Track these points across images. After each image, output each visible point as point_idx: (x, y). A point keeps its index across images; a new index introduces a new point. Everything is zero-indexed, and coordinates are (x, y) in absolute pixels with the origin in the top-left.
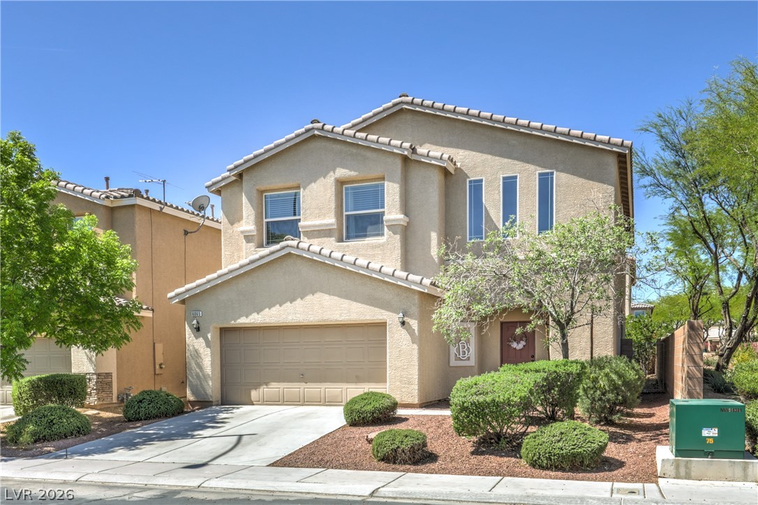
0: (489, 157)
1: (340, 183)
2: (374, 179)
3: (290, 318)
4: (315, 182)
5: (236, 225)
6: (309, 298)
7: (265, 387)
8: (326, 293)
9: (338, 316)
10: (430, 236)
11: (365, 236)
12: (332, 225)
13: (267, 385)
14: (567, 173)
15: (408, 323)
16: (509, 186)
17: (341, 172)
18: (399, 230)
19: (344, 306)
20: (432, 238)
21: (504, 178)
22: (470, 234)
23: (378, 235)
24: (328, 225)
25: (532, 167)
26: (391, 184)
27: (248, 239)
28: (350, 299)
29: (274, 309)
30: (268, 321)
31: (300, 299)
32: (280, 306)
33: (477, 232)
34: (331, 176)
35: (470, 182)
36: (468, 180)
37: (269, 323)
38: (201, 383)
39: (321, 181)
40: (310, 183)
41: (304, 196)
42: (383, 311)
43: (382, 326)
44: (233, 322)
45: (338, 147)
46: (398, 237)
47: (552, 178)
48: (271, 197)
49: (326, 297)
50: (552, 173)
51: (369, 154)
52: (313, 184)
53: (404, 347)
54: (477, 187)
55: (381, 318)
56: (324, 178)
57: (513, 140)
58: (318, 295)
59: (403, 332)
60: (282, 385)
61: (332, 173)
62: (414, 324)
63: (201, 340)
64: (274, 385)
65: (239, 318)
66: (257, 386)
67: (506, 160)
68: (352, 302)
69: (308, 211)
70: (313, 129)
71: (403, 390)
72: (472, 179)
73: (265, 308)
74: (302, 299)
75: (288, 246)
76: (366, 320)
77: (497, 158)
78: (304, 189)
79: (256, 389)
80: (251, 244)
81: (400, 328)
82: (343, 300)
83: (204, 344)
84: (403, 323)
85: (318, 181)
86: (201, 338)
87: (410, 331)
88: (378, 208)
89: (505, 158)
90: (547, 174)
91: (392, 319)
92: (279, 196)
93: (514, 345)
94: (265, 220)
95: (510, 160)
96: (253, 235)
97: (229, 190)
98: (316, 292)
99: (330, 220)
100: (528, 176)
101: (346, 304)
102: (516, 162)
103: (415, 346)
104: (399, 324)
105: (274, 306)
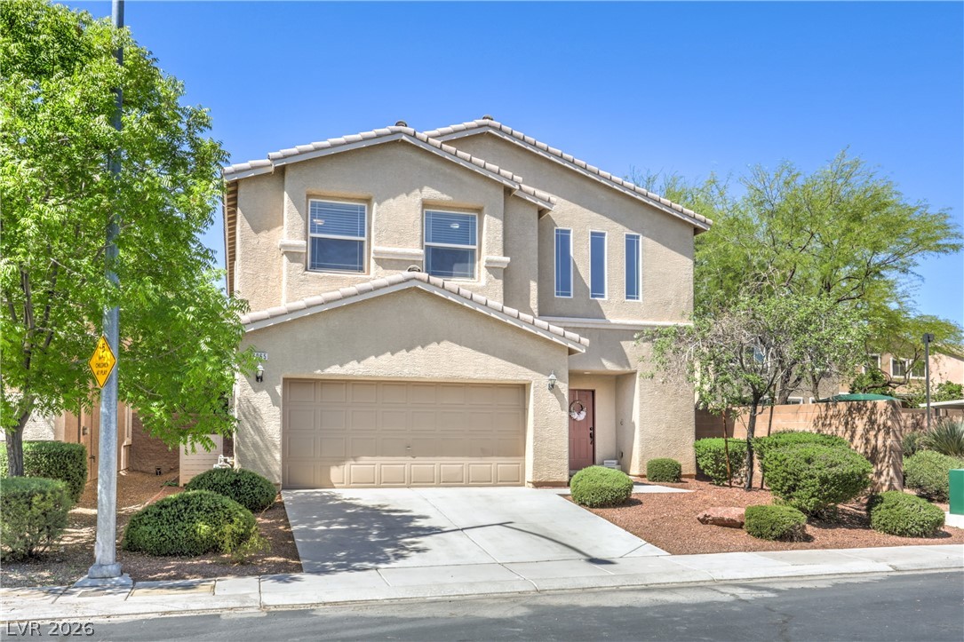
0: (578, 207)
1: (425, 204)
2: (468, 209)
3: (406, 370)
4: (394, 198)
5: (263, 234)
6: (434, 346)
7: (353, 462)
8: (456, 343)
9: (472, 373)
10: (529, 286)
11: (451, 275)
12: (418, 255)
13: (356, 460)
14: (653, 239)
15: (557, 386)
16: (597, 241)
17: (429, 193)
18: (502, 274)
19: (479, 360)
20: (531, 288)
21: (593, 234)
22: (557, 289)
23: (466, 276)
24: (412, 255)
25: (620, 227)
26: (492, 218)
27: (292, 255)
28: (487, 353)
29: (382, 357)
30: (373, 373)
31: (420, 347)
32: (393, 354)
33: (564, 287)
34: (416, 195)
35: (557, 231)
36: (555, 228)
37: (374, 376)
38: (261, 458)
39: (403, 198)
40: (387, 198)
41: (378, 214)
42: (528, 370)
43: (523, 388)
44: (319, 371)
45: (427, 161)
46: (500, 282)
47: (638, 242)
48: (321, 205)
49: (456, 348)
50: (638, 237)
51: (466, 178)
52: (391, 200)
53: (551, 414)
54: (564, 238)
55: (524, 378)
56: (407, 195)
57: (603, 196)
58: (445, 344)
59: (552, 396)
60: (380, 460)
61: (417, 191)
62: (564, 387)
63: (264, 395)
64: (365, 460)
65: (329, 366)
66: (339, 461)
67: (595, 215)
68: (489, 357)
69: (384, 234)
70: (400, 132)
71: (551, 465)
72: (560, 228)
73: (370, 355)
74: (423, 347)
75: (415, 278)
76: (507, 380)
77: (586, 210)
78: (379, 204)
79: (338, 466)
80: (297, 265)
81: (548, 392)
82: (478, 353)
83: (270, 401)
84: (552, 387)
85: (398, 198)
86: (265, 392)
87: (560, 396)
88: (468, 244)
89: (594, 211)
90: (633, 237)
91: (538, 382)
92: (331, 206)
93: (575, 415)
94: (310, 235)
95: (599, 215)
96: (302, 253)
97: (253, 184)
98: (442, 340)
99: (416, 250)
100: (615, 236)
101: (482, 358)
102: (605, 218)
103: (565, 413)
104: (547, 387)
105: (383, 353)
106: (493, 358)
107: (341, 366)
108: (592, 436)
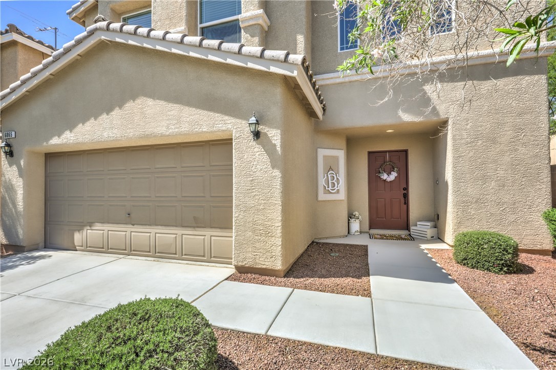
6: (129, 105)
7: (89, 228)
8: (150, 97)
10: (296, 40)
13: (90, 226)
15: (266, 134)
18: (257, 31)
19: (172, 113)
29: (88, 124)
31: (117, 108)
38: (13, 223)
42: (226, 118)
43: (225, 143)
44: (45, 144)
49: (150, 102)
53: (258, 174)
55: (224, 128)
58: (140, 101)
59: (258, 149)
60: (107, 227)
62: (274, 135)
63: (14, 168)
64: (98, 226)
65: (51, 138)
66: (80, 228)
71: (258, 245)
73: (79, 123)
74: (120, 107)
75: (98, 30)
79: (79, 231)
81: (252, 143)
82: (171, 105)
84: (257, 135)
86: (14, 166)
87: (269, 149)
88: (234, 15)
91: (240, 130)
93: (385, 176)
101: (174, 109)
103: (277, 173)
104: (251, 137)
105: (88, 119)
106: (187, 108)
107: (59, 136)
108: (406, 196)
